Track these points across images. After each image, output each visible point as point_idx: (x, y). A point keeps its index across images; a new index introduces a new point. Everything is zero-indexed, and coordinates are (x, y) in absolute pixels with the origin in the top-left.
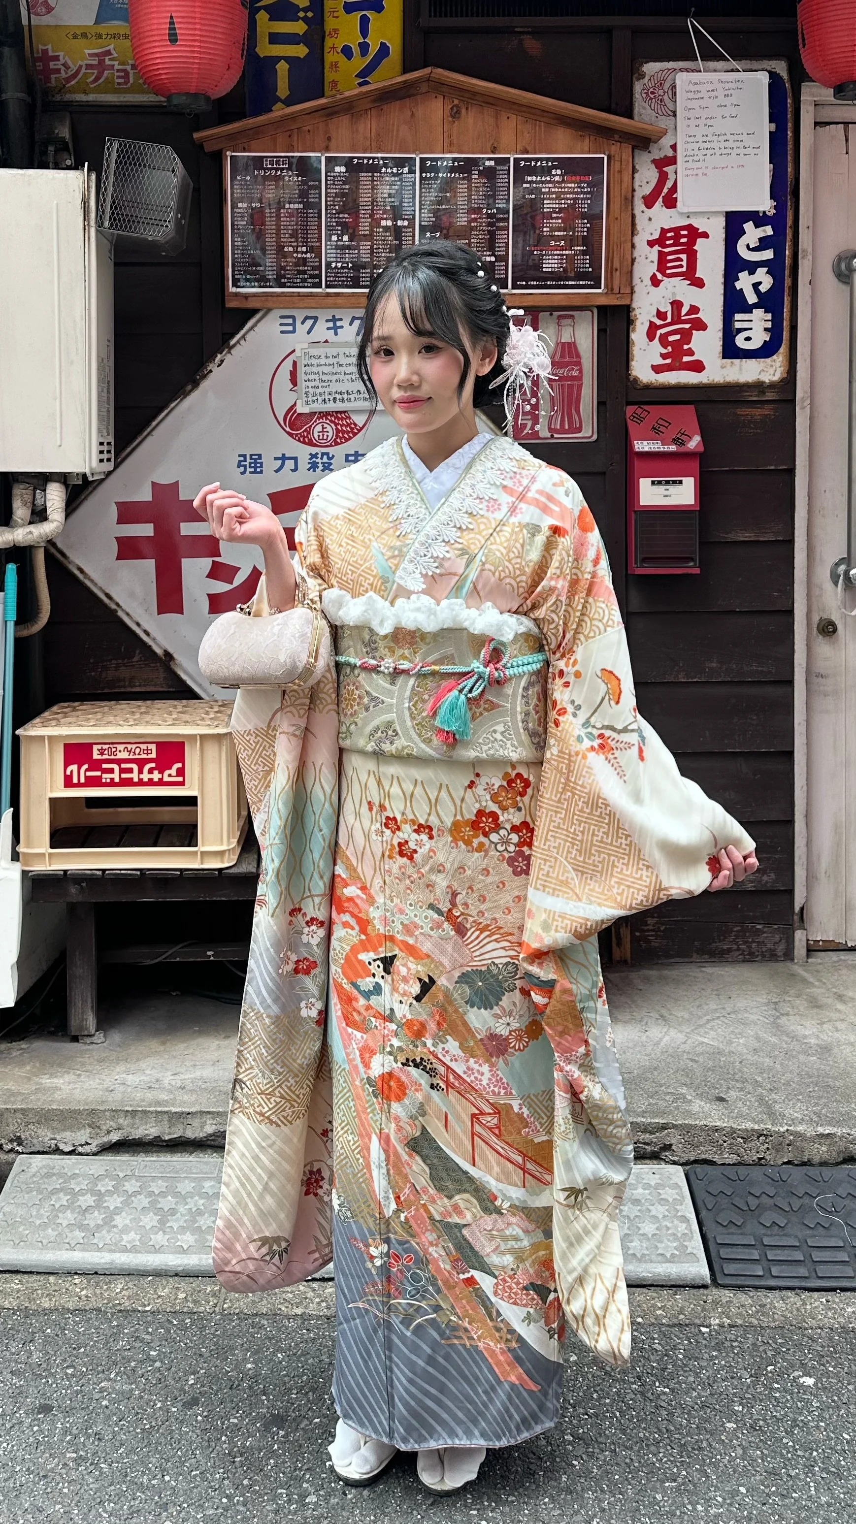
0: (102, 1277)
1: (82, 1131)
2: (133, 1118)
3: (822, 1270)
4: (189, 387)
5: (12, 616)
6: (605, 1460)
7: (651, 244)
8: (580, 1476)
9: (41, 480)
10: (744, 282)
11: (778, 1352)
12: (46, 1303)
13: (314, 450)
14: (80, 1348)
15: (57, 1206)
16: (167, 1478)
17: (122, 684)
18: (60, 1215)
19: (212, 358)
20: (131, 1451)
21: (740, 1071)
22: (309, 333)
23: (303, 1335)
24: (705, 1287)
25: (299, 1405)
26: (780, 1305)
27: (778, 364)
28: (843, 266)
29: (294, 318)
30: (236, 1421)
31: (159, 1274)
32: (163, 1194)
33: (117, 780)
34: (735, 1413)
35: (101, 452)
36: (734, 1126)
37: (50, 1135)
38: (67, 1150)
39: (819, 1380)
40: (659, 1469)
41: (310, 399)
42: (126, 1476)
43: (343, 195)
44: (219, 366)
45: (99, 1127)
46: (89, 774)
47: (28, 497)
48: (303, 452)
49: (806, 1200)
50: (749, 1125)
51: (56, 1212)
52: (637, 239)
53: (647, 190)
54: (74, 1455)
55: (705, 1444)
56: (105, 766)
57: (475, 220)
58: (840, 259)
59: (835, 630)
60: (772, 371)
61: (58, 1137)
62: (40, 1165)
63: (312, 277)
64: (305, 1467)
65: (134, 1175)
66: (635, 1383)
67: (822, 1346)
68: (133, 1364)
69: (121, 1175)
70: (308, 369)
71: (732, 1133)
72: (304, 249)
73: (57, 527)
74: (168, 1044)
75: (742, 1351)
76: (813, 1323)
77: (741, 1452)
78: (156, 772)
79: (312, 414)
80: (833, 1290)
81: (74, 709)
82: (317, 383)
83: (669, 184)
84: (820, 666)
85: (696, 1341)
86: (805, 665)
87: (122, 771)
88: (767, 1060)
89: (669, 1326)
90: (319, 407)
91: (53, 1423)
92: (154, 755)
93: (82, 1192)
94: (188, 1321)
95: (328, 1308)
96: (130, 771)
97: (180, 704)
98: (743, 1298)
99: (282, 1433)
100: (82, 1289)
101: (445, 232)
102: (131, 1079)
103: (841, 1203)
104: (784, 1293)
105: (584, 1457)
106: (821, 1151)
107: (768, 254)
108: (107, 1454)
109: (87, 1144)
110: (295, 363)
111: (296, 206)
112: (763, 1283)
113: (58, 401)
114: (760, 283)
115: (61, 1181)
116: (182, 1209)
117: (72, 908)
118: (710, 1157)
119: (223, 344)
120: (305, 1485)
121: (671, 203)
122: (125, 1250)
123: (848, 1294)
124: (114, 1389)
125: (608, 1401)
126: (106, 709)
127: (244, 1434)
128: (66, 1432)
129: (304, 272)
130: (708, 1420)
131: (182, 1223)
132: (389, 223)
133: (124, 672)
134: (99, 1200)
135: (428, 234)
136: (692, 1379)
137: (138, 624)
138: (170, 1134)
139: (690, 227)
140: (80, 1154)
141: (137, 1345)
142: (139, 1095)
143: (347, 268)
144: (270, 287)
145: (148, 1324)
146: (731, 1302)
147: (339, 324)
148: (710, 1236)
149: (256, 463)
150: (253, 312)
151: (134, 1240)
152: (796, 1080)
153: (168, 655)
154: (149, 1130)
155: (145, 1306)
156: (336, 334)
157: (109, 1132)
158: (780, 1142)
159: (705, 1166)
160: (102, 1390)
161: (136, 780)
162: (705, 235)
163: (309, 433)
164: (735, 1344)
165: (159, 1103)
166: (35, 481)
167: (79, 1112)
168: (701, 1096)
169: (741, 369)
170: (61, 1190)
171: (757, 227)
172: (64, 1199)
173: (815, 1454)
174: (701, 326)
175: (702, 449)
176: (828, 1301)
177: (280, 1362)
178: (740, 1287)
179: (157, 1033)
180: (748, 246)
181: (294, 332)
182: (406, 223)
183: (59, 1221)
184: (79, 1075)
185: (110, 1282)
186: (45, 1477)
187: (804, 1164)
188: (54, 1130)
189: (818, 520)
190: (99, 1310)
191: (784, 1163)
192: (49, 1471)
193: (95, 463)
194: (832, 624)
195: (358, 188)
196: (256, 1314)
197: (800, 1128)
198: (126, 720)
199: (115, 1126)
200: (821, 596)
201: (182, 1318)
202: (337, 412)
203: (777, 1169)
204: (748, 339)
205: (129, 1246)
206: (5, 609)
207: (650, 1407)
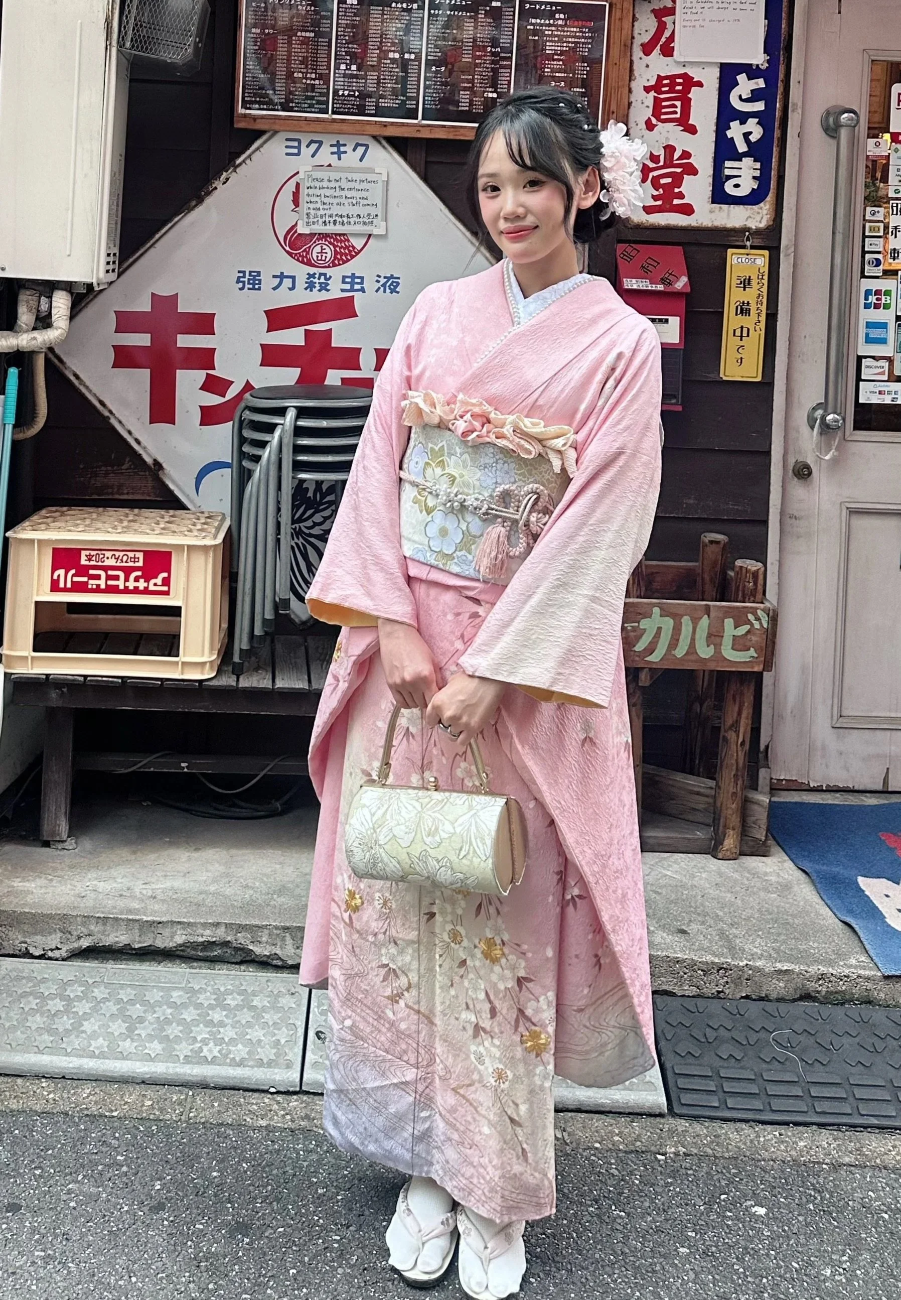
0: (69, 1082)
1: (53, 936)
2: (104, 924)
3: (776, 1104)
4: (194, 203)
5: (11, 419)
6: (561, 1279)
7: (647, 89)
8: (537, 1293)
9: (48, 287)
10: (735, 131)
11: (731, 1182)
12: (14, 1105)
13: (312, 270)
14: (48, 1150)
15: (26, 1009)
16: (134, 1279)
17: (110, 490)
18: (29, 1018)
19: (218, 175)
20: (100, 1251)
21: (702, 905)
22: (313, 156)
23: (268, 1146)
24: (661, 1115)
25: (263, 1214)
26: (734, 1136)
27: (765, 212)
28: (831, 120)
29: (299, 141)
30: (201, 1227)
31: (125, 1081)
32: (131, 1002)
33: (103, 586)
34: (688, 1238)
35: (108, 263)
36: (695, 958)
37: (21, 938)
38: (37, 954)
39: (770, 1209)
40: (614, 1289)
41: (311, 220)
42: (94, 1275)
43: (353, 26)
44: (224, 183)
45: (70, 933)
46: (76, 579)
47: (34, 304)
48: (301, 271)
49: (763, 1035)
50: (709, 958)
51: (25, 1015)
52: (634, 85)
53: (646, 38)
54: (43, 1254)
55: (658, 1268)
56: (92, 572)
57: (480, 57)
58: (828, 113)
59: (810, 473)
60: (758, 218)
61: (28, 940)
62: (9, 968)
63: (319, 102)
64: (270, 1274)
65: (103, 981)
66: (591, 1206)
67: (774, 1178)
68: (100, 1168)
69: (91, 981)
70: (311, 191)
71: (692, 965)
72: (313, 76)
73: (61, 335)
74: (139, 854)
75: (697, 1179)
76: (766, 1155)
77: (693, 1276)
78: (142, 581)
79: (312, 235)
80: (787, 1124)
81: (63, 514)
82: (319, 205)
83: (667, 34)
84: (794, 508)
85: (652, 1167)
86: (779, 507)
87: (109, 578)
88: (729, 895)
89: (626, 1152)
90: (319, 228)
91: (21, 1221)
92: (140, 564)
93: (51, 997)
94: (154, 1128)
95: (292, 1121)
96: (117, 578)
97: (167, 514)
98: (697, 1128)
99: (247, 1240)
100: (50, 1093)
101: (450, 67)
102: (102, 886)
103: (795, 1039)
104: (738, 1124)
105: (541, 1275)
106: (778, 987)
107: (760, 106)
108: (75, 1254)
109: (58, 948)
110: (298, 185)
111: (308, 34)
112: (719, 1114)
113: (70, 212)
114: (751, 133)
115: (31, 984)
116: (150, 1017)
117: (51, 712)
118: (670, 988)
119: (230, 162)
120: (269, 1291)
121: (668, 51)
122: (92, 1055)
123: (801, 1128)
124: (81, 1191)
125: (565, 1222)
126: (94, 516)
127: (209, 1240)
128: (34, 1230)
129: (312, 98)
130: (661, 1245)
131: (149, 1031)
132: (397, 56)
133: (113, 480)
134: (68, 1005)
135: (434, 68)
136: (647, 1204)
137: (130, 432)
138: (140, 942)
139: (685, 76)
140: (50, 959)
141: (104, 1149)
142: (110, 903)
143: (354, 96)
144: (277, 110)
145: (115, 1130)
146: (687, 1131)
147: (342, 149)
148: (668, 1065)
149: (254, 280)
150: (259, 134)
151: (102, 1046)
152: (756, 916)
153: (158, 465)
154: (118, 938)
155: (112, 1111)
156: (339, 159)
157: (79, 938)
158: (737, 975)
159: (665, 997)
160: (69, 1192)
161: (122, 587)
162: (700, 84)
163: (308, 253)
164: (690, 1172)
165: (130, 911)
166: (40, 288)
167: (50, 916)
168: (663, 928)
169: (728, 214)
170: (31, 993)
171: (749, 79)
172: (34, 1003)
173: (765, 1280)
174: (692, 171)
175: (688, 290)
176: (780, 1135)
177: (245, 1172)
178: (696, 1118)
179: (128, 843)
180: (740, 97)
181: (298, 154)
182: (413, 57)
183: (28, 1024)
184: (51, 880)
185: (77, 1087)
186: (14, 1273)
187: (761, 999)
188: (25, 933)
189: (797, 364)
190: (67, 1114)
191: (742, 997)
192: (18, 1268)
193: (102, 274)
194: (808, 467)
195: (368, 21)
196: (222, 1124)
197: (759, 964)
198: (115, 528)
199: (86, 931)
200: (798, 439)
201: (148, 1124)
202: (336, 234)
203: (735, 1003)
204: (737, 186)
205: (97, 1052)
206: (4, 413)
207: (606, 1230)
